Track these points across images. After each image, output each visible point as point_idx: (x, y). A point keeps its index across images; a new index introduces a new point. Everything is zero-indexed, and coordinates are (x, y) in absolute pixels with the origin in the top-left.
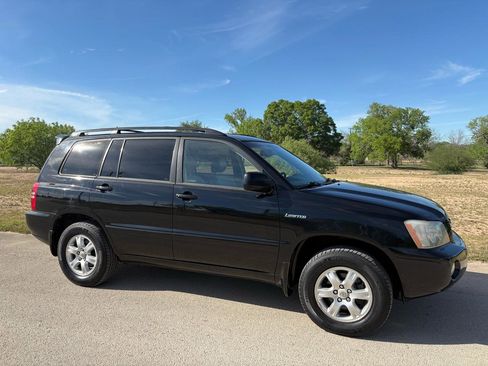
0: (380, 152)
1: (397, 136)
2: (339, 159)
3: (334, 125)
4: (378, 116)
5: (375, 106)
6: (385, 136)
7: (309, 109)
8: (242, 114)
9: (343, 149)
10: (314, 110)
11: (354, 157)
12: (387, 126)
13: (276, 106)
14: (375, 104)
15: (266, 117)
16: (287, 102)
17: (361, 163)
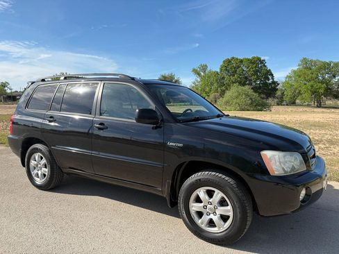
0: (306, 95)
1: (322, 83)
2: (276, 100)
3: (272, 75)
4: (306, 68)
5: (305, 61)
6: (312, 83)
7: (254, 63)
8: (204, 68)
9: (279, 93)
10: (258, 64)
11: (287, 99)
12: (314, 76)
13: (228, 62)
14: (304, 59)
15: (221, 70)
16: (237, 59)
17: (293, 103)
